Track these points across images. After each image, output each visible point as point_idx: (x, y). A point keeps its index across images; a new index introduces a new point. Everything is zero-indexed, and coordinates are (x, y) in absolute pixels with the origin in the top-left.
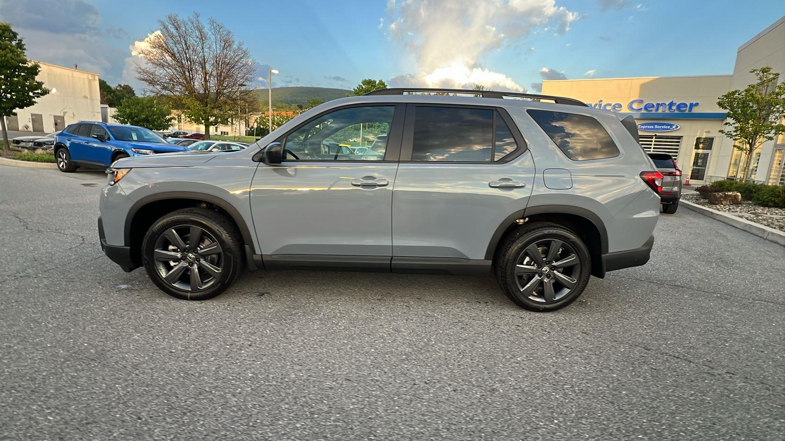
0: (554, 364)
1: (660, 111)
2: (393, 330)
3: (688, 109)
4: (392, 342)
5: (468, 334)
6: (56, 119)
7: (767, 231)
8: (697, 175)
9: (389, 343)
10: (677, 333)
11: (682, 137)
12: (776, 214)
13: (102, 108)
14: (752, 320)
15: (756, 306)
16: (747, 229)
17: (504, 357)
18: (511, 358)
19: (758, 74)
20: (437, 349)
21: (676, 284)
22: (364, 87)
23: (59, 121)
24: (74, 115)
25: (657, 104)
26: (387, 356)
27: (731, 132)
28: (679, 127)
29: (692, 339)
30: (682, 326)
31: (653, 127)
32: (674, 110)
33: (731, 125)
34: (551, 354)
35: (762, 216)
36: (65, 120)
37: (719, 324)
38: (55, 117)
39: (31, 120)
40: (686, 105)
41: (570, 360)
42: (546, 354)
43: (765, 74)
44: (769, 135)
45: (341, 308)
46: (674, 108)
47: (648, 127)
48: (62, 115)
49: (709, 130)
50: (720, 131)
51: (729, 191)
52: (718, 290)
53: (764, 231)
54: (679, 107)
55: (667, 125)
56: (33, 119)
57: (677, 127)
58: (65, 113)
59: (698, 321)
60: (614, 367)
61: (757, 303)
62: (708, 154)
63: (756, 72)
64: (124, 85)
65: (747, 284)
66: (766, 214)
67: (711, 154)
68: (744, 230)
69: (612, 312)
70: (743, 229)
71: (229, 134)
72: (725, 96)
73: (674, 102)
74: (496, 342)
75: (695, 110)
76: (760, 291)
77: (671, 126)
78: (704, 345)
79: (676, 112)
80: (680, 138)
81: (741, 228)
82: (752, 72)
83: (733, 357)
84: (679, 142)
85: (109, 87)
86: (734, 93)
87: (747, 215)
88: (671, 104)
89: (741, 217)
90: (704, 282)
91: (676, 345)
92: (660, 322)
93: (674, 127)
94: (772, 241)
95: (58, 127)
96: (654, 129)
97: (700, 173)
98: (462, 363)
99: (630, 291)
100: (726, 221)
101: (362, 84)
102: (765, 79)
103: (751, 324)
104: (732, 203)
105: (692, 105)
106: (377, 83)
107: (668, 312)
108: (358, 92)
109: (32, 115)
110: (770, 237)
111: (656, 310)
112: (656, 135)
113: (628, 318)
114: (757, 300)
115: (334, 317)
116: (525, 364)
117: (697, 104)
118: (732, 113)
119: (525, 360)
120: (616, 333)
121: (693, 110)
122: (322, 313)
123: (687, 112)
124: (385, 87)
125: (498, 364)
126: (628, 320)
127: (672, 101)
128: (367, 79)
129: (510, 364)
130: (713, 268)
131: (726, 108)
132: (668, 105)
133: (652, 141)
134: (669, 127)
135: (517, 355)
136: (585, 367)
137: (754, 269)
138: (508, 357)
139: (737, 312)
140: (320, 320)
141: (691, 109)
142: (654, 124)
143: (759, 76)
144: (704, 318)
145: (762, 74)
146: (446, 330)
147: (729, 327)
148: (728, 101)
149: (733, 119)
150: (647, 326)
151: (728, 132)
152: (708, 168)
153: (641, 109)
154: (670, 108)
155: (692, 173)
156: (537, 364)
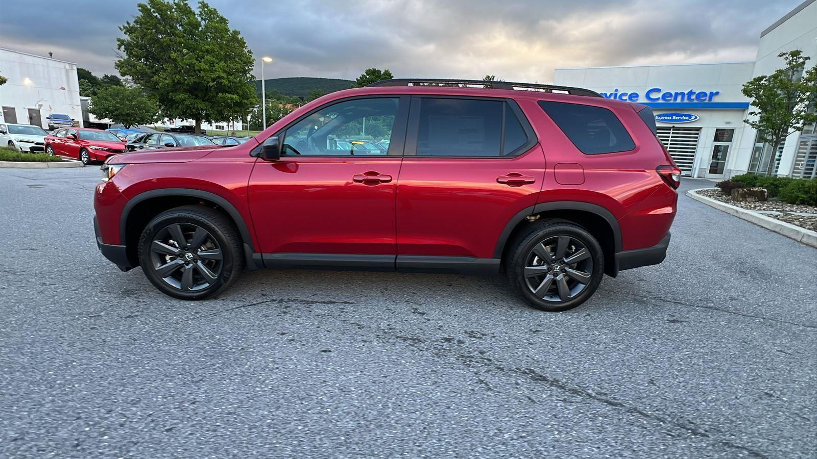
0: (556, 444)
1: (679, 100)
2: (339, 388)
3: (708, 98)
4: (332, 412)
5: (441, 392)
6: (30, 112)
7: (801, 233)
8: (716, 168)
9: (327, 413)
10: (718, 382)
11: (701, 128)
12: (808, 213)
13: (81, 100)
14: (809, 357)
15: (809, 336)
16: (777, 230)
17: (486, 433)
18: (495, 435)
19: (787, 58)
20: (393, 422)
21: (709, 305)
22: (368, 77)
23: (34, 115)
24: (51, 108)
25: (676, 93)
26: (318, 437)
27: (756, 122)
28: (698, 118)
29: (739, 391)
30: (723, 370)
31: (671, 118)
32: (693, 99)
33: (757, 115)
34: (552, 426)
35: (791, 214)
36: (41, 114)
37: (769, 366)
38: (29, 110)
39: (2, 114)
40: (705, 94)
41: (578, 437)
42: (545, 425)
43: (795, 58)
44: (797, 125)
45: (277, 355)
46: (693, 97)
47: (666, 118)
48: (37, 108)
49: (730, 121)
50: (745, 121)
51: (754, 186)
52: (760, 312)
53: (798, 232)
54: (699, 95)
55: (686, 115)
56: (4, 113)
57: (696, 118)
58: (40, 106)
59: (741, 361)
60: (638, 446)
61: (810, 331)
62: (728, 146)
63: (784, 56)
64: (112, 76)
65: (792, 303)
66: (796, 212)
67: (731, 146)
68: (774, 232)
69: (633, 350)
70: (773, 229)
71: (225, 128)
72: (751, 83)
73: (693, 91)
74: (477, 405)
75: (716, 100)
76: (810, 312)
77: (690, 116)
78: (756, 401)
79: (695, 101)
80: (699, 129)
81: (770, 228)
82: (781, 56)
83: (795, 421)
84: (698, 134)
85: (95, 78)
86: (761, 79)
87: (775, 213)
88: (691, 93)
89: (769, 216)
90: (742, 301)
91: (719, 403)
92: (694, 364)
93: (693, 118)
94: (807, 245)
95: (32, 121)
96: (672, 120)
97: (719, 167)
98: (424, 446)
99: (654, 317)
100: (753, 220)
101: (365, 74)
102: (794, 63)
103: (809, 364)
104: (757, 200)
105: (712, 94)
106: (382, 73)
107: (703, 347)
108: (362, 82)
109: (4, 108)
110: (805, 240)
111: (688, 345)
112: (674, 127)
113: (654, 359)
114: (808, 327)
115: (263, 369)
116: (514, 446)
117: (717, 93)
118: (758, 101)
119: (515, 437)
120: (638, 384)
121: (712, 100)
122: (249, 364)
123: (707, 101)
124: (391, 78)
125: (476, 447)
126: (653, 361)
127: (692, 90)
128: (371, 69)
129: (493, 447)
130: (749, 282)
131: (751, 97)
132: (687, 94)
133: (669, 133)
134: (687, 118)
135: (505, 429)
136: (599, 448)
137: (795, 282)
138: (491, 433)
139: (788, 345)
140: (242, 376)
141: (711, 98)
142: (672, 115)
143: (788, 60)
144: (749, 356)
145: (791, 58)
146: (412, 386)
147: (783, 370)
148: (753, 88)
149: (759, 108)
150: (679, 372)
151: (754, 122)
152: (728, 161)
153: (659, 98)
154: (689, 98)
155: (711, 167)
156: (531, 445)
